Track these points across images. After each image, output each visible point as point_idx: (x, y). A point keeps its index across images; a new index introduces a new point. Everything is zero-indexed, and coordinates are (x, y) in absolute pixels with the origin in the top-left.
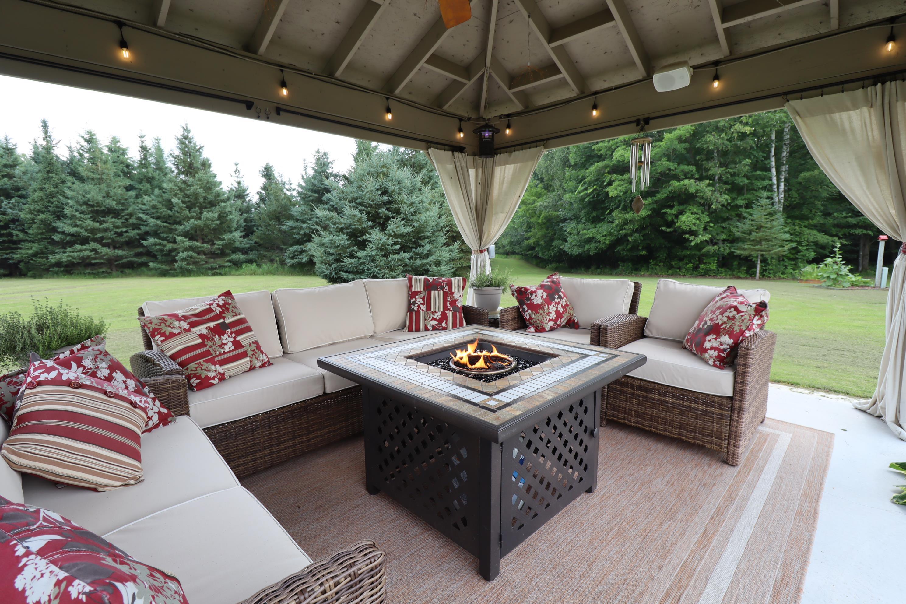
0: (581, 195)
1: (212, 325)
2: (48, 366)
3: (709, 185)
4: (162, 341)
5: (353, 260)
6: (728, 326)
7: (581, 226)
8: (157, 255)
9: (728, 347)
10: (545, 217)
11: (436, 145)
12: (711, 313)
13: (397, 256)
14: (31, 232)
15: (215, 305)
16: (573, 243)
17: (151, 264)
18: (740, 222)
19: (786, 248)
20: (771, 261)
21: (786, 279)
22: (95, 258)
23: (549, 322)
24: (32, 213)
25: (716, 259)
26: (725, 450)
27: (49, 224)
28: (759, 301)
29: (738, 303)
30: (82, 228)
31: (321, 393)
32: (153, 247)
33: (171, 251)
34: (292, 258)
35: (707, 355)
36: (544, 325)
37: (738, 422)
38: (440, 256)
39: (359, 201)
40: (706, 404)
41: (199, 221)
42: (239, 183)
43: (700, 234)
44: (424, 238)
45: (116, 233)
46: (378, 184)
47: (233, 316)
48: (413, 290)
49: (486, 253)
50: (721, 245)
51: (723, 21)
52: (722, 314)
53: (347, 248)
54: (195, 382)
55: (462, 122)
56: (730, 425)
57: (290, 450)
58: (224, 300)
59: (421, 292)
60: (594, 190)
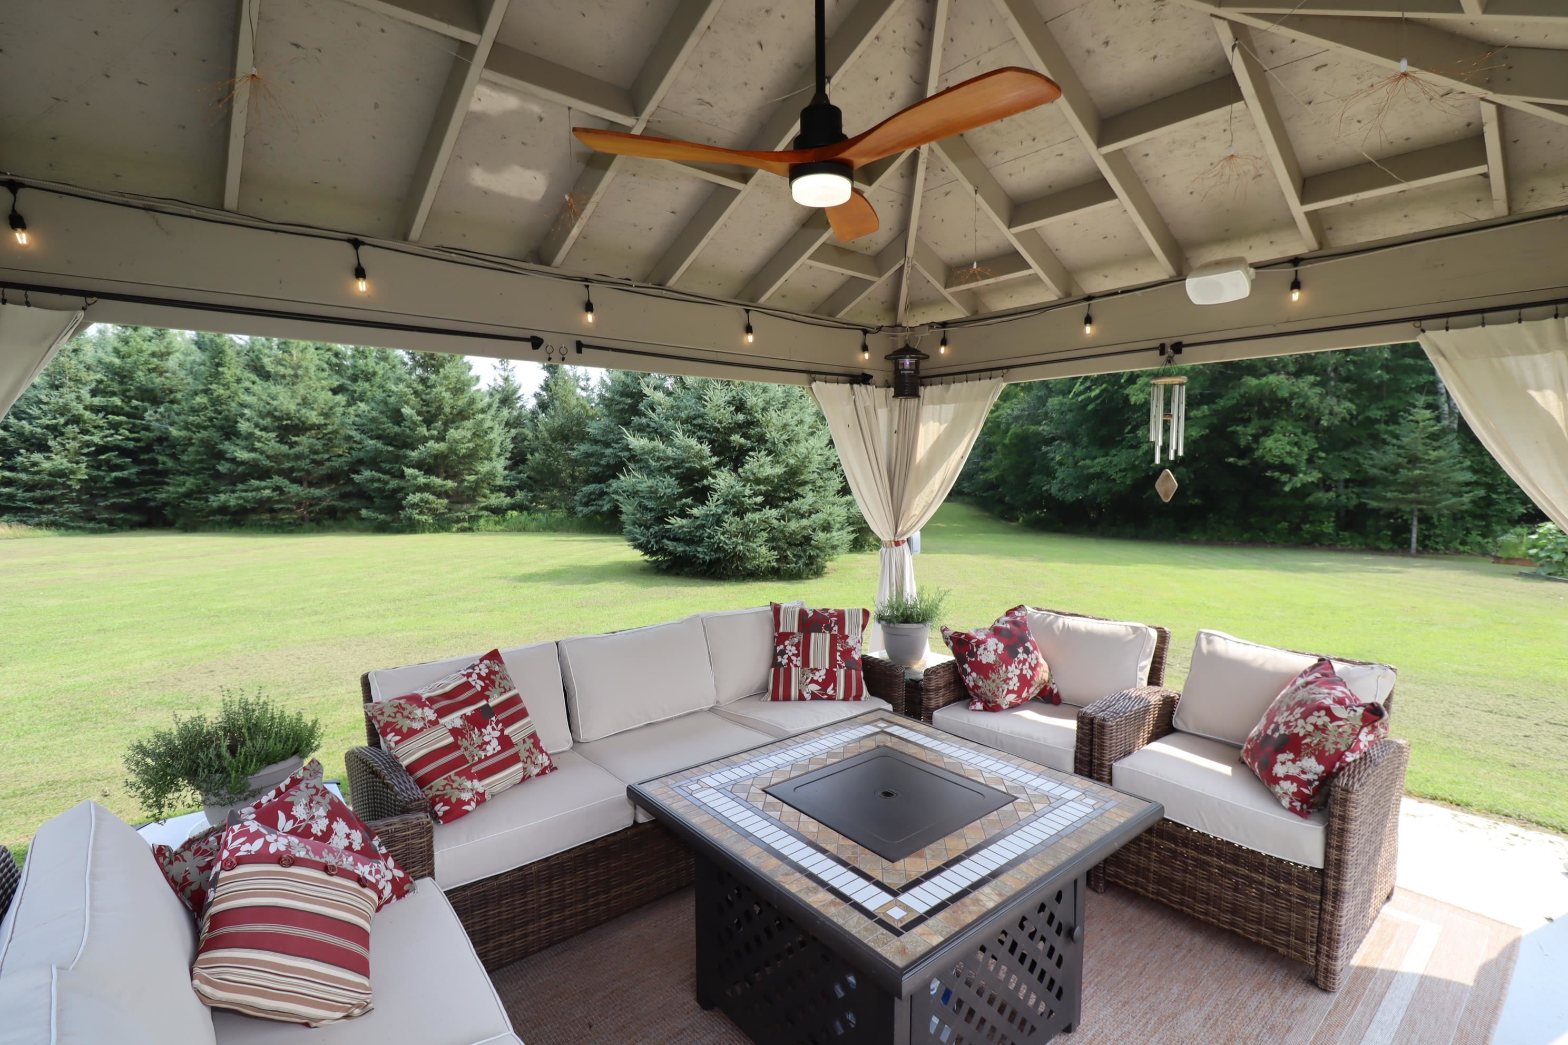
0: (1080, 399)
1: (469, 710)
2: (252, 831)
3: (1313, 385)
4: (397, 743)
5: (684, 521)
6: (1315, 742)
7: (1079, 453)
8: (374, 497)
9: (1316, 777)
10: (1016, 435)
11: (824, 376)
12: (1287, 710)
13: (757, 516)
14: (185, 458)
15: (475, 676)
16: (1068, 481)
17: (364, 512)
18: (1377, 450)
19: (1466, 498)
20: (1439, 521)
21: (1470, 554)
22: (279, 502)
23: (1007, 694)
24: (188, 429)
25: (1333, 514)
26: (1312, 962)
27: (214, 447)
28: (1370, 702)
29: (1334, 701)
30: (262, 453)
31: (629, 823)
32: (369, 484)
33: (396, 491)
34: (586, 504)
35: (1277, 789)
36: (999, 701)
37: (1333, 915)
38: (830, 514)
39: (700, 421)
40: (1276, 878)
41: (442, 444)
42: (506, 379)
43: (1301, 472)
44: (805, 483)
45: (314, 461)
46: (730, 394)
47: (501, 694)
48: (781, 630)
49: (906, 545)
50: (1342, 490)
51: (1303, 201)
52: (1305, 716)
53: (676, 500)
54: (441, 809)
55: (868, 335)
56: (1320, 918)
57: (579, 918)
58: (488, 668)
59: (793, 633)
60: (1102, 391)
